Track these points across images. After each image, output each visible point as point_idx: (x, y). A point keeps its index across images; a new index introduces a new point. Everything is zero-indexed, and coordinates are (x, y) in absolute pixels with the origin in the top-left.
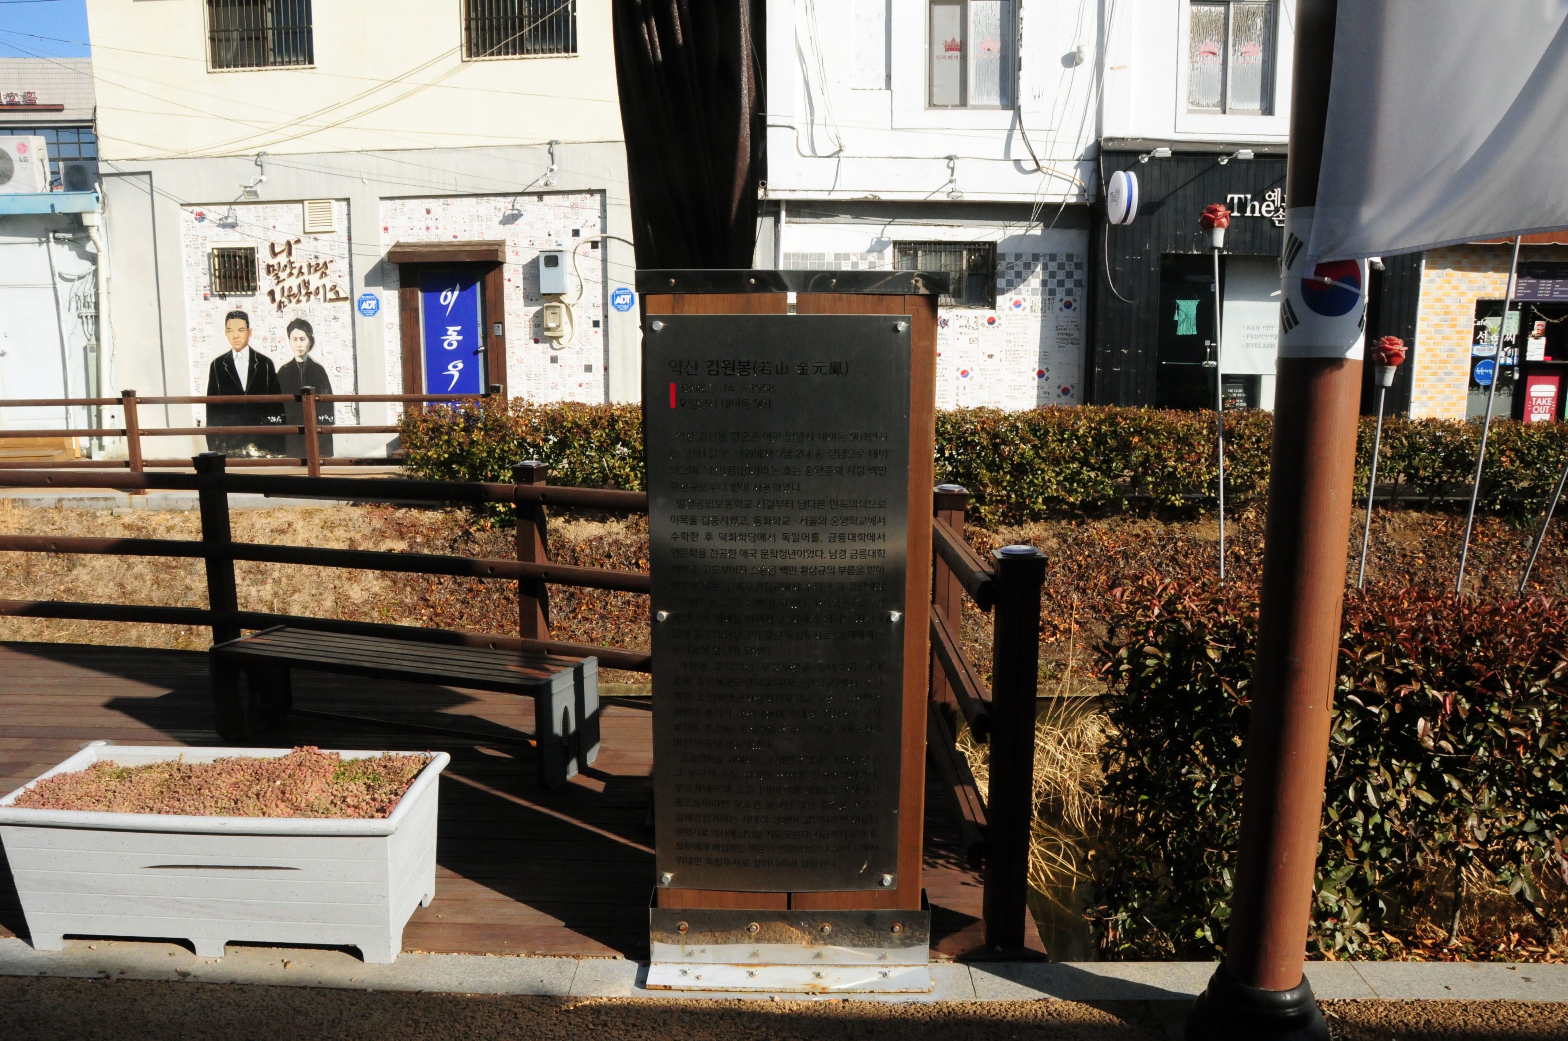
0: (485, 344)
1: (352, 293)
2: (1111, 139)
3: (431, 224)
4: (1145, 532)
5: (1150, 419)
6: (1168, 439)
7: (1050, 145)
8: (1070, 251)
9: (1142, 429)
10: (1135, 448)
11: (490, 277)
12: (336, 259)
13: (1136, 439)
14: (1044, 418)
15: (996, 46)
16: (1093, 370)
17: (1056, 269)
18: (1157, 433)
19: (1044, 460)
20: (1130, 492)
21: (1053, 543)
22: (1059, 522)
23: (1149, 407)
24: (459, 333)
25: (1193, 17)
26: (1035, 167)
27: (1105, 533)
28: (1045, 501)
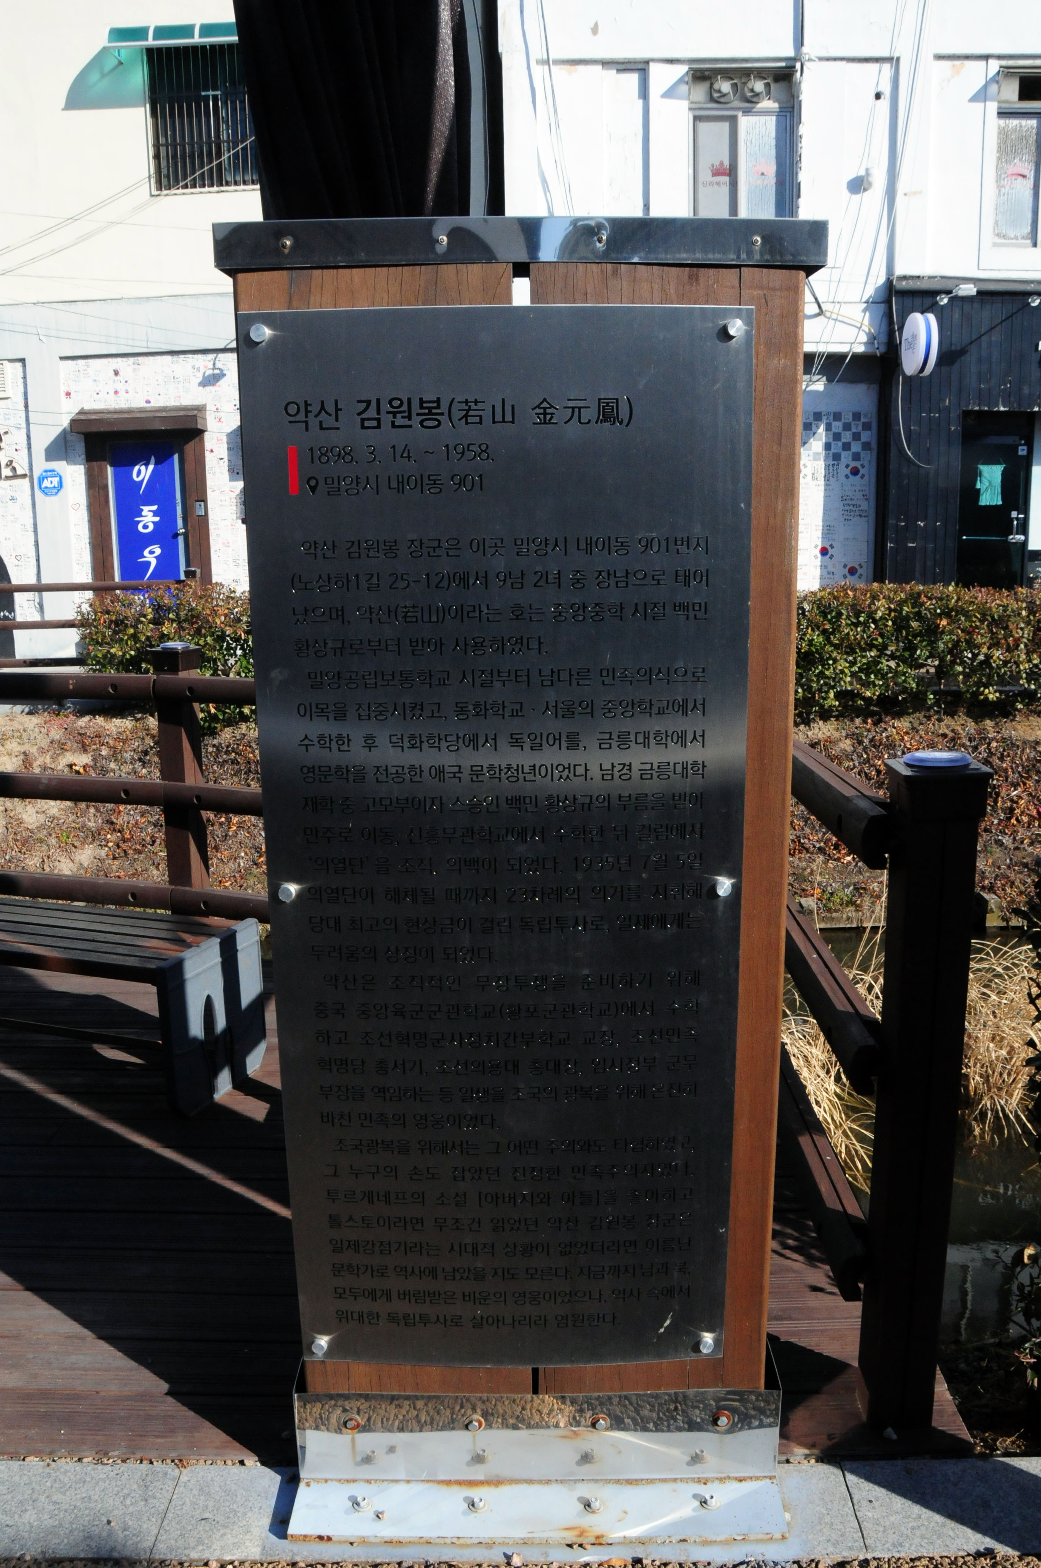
0: (185, 525)
1: (31, 469)
2: (905, 278)
3: (121, 387)
4: (953, 731)
5: (959, 599)
6: (982, 621)
7: (834, 285)
8: (857, 409)
9: (952, 610)
10: (943, 632)
11: (189, 448)
12: (12, 429)
13: (944, 622)
14: (835, 598)
15: (771, 169)
16: (884, 546)
17: (840, 430)
18: (966, 614)
19: (837, 647)
20: (936, 685)
21: (847, 745)
22: (852, 720)
23: (957, 585)
24: (155, 513)
25: (1000, 133)
26: (817, 311)
27: (907, 733)
28: (837, 696)
